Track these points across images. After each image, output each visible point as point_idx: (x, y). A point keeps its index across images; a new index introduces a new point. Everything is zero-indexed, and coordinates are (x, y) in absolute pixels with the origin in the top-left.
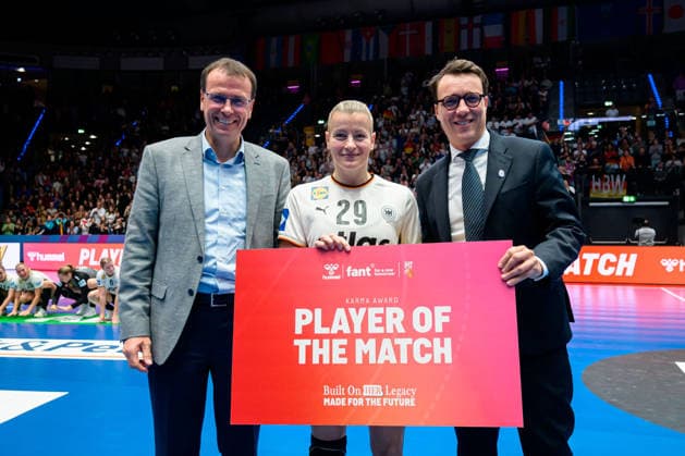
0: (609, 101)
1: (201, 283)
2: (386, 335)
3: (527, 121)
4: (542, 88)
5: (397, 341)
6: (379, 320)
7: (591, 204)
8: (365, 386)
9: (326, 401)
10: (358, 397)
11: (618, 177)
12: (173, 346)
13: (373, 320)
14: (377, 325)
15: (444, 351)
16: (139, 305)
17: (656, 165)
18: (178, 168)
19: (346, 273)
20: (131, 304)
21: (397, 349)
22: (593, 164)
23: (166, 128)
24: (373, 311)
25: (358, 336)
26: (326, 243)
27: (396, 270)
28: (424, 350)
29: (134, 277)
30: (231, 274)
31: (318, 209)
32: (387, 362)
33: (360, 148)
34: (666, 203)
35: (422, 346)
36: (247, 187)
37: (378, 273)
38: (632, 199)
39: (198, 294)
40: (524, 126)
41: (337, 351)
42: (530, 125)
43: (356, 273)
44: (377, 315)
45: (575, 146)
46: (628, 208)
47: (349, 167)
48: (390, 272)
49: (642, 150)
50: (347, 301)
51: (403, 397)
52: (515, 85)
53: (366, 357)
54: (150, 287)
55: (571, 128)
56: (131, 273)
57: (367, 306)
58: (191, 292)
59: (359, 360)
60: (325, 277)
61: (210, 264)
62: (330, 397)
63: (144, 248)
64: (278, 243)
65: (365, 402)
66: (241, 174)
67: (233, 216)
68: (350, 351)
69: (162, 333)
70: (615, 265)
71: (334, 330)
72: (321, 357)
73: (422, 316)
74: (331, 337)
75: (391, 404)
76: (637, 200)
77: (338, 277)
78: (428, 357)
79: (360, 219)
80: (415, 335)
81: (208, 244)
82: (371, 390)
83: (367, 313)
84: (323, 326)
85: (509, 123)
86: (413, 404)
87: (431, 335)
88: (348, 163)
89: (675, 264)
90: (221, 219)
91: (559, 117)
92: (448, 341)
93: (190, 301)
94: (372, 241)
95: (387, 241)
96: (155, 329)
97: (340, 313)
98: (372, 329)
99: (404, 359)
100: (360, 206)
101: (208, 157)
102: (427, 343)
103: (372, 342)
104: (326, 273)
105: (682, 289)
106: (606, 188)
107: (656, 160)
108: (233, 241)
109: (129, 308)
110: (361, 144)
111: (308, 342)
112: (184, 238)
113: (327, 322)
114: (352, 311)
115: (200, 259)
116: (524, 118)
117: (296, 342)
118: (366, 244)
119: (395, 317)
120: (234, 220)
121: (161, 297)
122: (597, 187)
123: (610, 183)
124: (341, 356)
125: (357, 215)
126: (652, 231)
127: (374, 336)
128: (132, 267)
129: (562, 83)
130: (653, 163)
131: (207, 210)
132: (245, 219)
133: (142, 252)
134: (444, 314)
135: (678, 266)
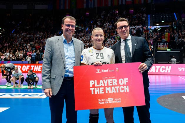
0: (163, 21)
1: (65, 74)
2: (113, 86)
3: (139, 27)
4: (143, 17)
5: (116, 87)
6: (111, 82)
7: (158, 51)
8: (109, 99)
9: (99, 103)
10: (107, 101)
11: (166, 43)
12: (58, 91)
13: (109, 82)
14: (111, 84)
15: (127, 89)
16: (48, 80)
17: (177, 40)
18: (57, 45)
19: (102, 71)
20: (46, 80)
21: (116, 89)
22: (158, 40)
24: (109, 80)
25: (106, 86)
26: (97, 64)
27: (114, 70)
28: (122, 89)
29: (46, 73)
30: (72, 72)
31: (91, 55)
32: (114, 92)
33: (101, 39)
34: (180, 51)
35: (122, 88)
36: (74, 49)
37: (110, 71)
38: (170, 50)
39: (64, 77)
40: (138, 28)
41: (101, 90)
42: (140, 28)
43: (105, 71)
44: (110, 81)
45: (153, 34)
46: (169, 53)
47: (99, 44)
48: (113, 70)
49: (173, 36)
50: (103, 78)
51: (118, 100)
52: (136, 15)
53: (108, 91)
54: (50, 76)
55: (152, 29)
56: (45, 72)
57: (108, 79)
58: (62, 77)
59: (107, 92)
60: (97, 72)
61: (67, 69)
62: (100, 102)
63: (48, 65)
64: (81, 64)
65: (109, 102)
66: (72, 46)
67: (72, 57)
68: (104, 90)
69: (55, 87)
70: (165, 69)
71: (100, 86)
72: (97, 92)
73: (121, 81)
74: (99, 87)
75: (115, 102)
76: (171, 50)
77: (100, 72)
78: (123, 91)
79: (102, 58)
80: (120, 86)
81: (66, 64)
82: (110, 99)
83: (108, 81)
84: (97, 84)
85: (134, 27)
86: (120, 102)
87: (124, 85)
88: (99, 43)
89: (182, 69)
90: (68, 58)
91: (148, 25)
92: (128, 87)
93: (62, 79)
94: (105, 63)
95: (109, 63)
96: (52, 86)
97: (101, 81)
98: (109, 85)
99: (118, 92)
100: (102, 54)
101: (64, 42)
102: (123, 87)
103: (110, 88)
104: (97, 71)
105: (184, 76)
106: (162, 47)
107: (176, 38)
108: (72, 63)
109: (46, 81)
110: (102, 38)
111: (94, 89)
112: (60, 63)
113: (98, 83)
114: (104, 80)
115: (65, 68)
116: (138, 26)
117: (91, 89)
118: (104, 64)
119: (115, 81)
120: (72, 58)
121: (54, 78)
122: (159, 47)
123: (163, 45)
124: (102, 92)
126: (176, 59)
127: (110, 86)
128: (46, 71)
129: (149, 15)
130: (176, 39)
131: (65, 55)
132: (75, 57)
133: (48, 66)
134: (126, 80)
135: (183, 69)
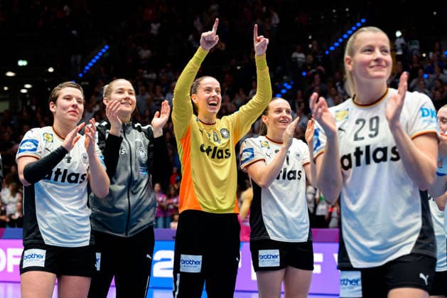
23: (145, 53)
125: (372, 130)
